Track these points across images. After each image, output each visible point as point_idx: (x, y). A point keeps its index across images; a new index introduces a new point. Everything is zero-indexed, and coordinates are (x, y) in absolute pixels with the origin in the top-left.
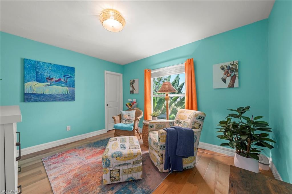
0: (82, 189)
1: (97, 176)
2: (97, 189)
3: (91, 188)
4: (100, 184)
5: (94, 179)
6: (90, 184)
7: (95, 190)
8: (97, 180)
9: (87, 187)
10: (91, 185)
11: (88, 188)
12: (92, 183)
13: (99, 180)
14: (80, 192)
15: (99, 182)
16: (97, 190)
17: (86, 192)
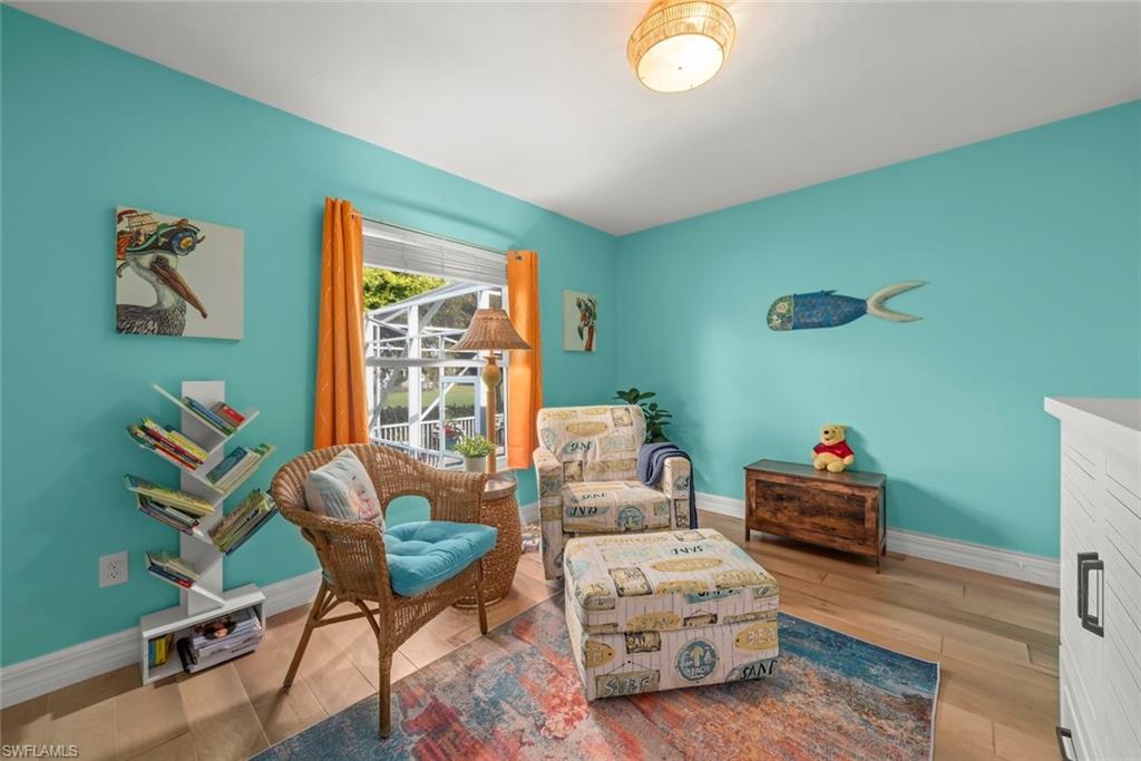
0: (819, 750)
1: (733, 726)
2: (793, 703)
3: (797, 721)
4: (769, 700)
5: (755, 733)
6: (787, 735)
7: (800, 708)
8: (757, 718)
9: (805, 736)
10: (789, 729)
11: (805, 732)
12: (781, 729)
13: (752, 709)
14: (836, 750)
15: (763, 706)
16: (797, 701)
17: (823, 730)
